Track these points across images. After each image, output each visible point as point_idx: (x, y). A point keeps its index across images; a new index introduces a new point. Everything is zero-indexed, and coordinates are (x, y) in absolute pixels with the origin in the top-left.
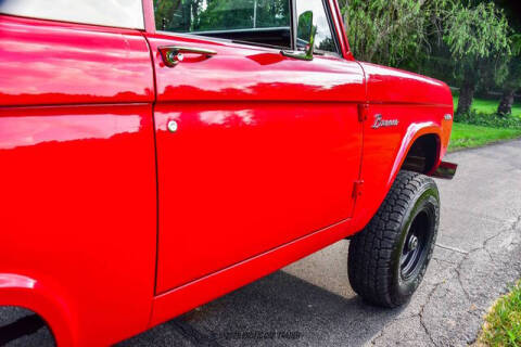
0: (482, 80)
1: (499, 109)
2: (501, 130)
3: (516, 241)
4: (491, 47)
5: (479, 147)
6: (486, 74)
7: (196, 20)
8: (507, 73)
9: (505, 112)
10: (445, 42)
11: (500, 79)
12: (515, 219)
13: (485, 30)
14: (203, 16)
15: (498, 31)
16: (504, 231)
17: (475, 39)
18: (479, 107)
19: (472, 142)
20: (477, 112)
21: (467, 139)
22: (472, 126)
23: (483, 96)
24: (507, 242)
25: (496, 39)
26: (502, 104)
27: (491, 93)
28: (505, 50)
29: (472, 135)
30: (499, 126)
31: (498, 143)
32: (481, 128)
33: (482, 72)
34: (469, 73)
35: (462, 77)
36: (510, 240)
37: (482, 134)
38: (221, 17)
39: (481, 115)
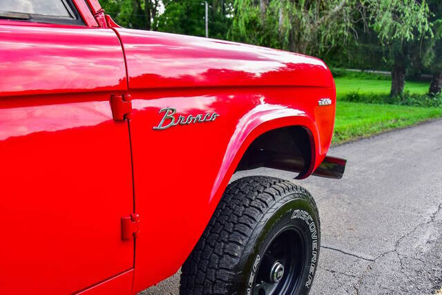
0: (412, 64)
1: (431, 90)
2: (432, 109)
3: (433, 238)
4: (415, 32)
5: (409, 127)
6: (415, 58)
7: (155, 23)
8: (433, 55)
9: (435, 93)
10: (371, 29)
11: (427, 62)
12: (436, 210)
13: (407, 15)
14: (162, 19)
15: (420, 15)
16: (421, 225)
17: (399, 25)
18: (411, 89)
19: (402, 123)
20: (411, 93)
21: (397, 120)
22: (405, 107)
23: (416, 79)
24: (423, 240)
25: (418, 23)
26: (432, 86)
27: (423, 75)
28: (428, 33)
29: (402, 116)
30: (429, 106)
31: (427, 122)
32: (412, 108)
33: (411, 57)
34: (399, 57)
35: (392, 62)
36: (426, 237)
37: (412, 114)
38: (177, 18)
39: (414, 96)
